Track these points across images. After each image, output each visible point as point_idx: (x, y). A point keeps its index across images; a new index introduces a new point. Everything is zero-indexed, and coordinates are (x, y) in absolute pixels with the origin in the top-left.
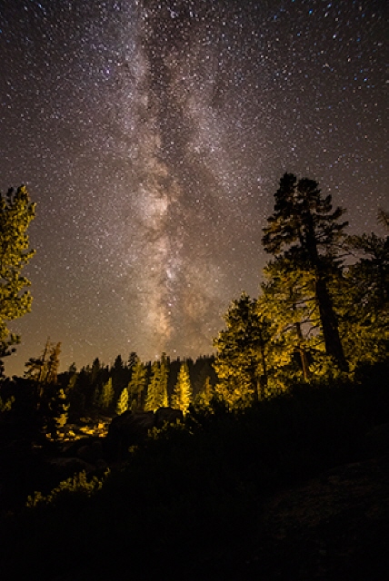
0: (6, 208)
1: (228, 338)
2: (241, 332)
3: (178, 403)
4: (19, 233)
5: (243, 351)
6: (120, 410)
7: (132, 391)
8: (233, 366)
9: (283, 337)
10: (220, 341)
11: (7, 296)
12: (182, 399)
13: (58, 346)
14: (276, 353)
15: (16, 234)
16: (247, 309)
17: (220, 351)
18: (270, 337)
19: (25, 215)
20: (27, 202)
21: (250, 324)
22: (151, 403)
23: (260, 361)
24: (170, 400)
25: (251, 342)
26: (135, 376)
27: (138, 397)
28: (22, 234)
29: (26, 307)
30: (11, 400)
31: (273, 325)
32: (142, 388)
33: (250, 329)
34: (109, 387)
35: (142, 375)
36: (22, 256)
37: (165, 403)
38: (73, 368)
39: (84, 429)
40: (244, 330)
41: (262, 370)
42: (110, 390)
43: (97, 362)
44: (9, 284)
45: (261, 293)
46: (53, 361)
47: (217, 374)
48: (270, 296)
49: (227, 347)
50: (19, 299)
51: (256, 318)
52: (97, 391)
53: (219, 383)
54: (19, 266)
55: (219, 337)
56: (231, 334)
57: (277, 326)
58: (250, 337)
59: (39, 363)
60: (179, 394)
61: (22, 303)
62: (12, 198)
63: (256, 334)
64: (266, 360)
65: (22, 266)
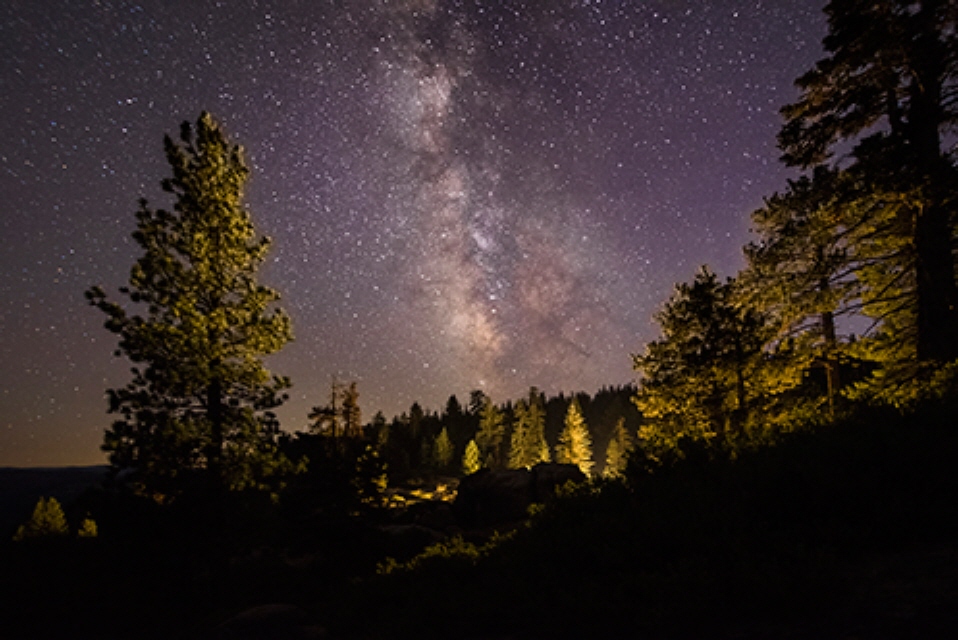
0: (191, 166)
1: (666, 354)
2: (695, 341)
3: (568, 456)
4: (230, 210)
5: (698, 372)
6: (467, 469)
7: (484, 444)
8: (676, 399)
9: (791, 342)
10: (648, 360)
11: (248, 319)
12: (576, 450)
13: (353, 387)
14: (771, 372)
15: (227, 213)
16: (712, 298)
17: (648, 377)
18: (760, 343)
19: (230, 174)
20: (225, 147)
21: (716, 325)
22: (519, 459)
23: (732, 387)
24: (553, 453)
25: (716, 357)
26: (485, 423)
27: (495, 452)
28: (236, 211)
29: (285, 333)
30: (303, 461)
31: (769, 324)
32: (499, 439)
33: (715, 335)
34: (443, 439)
35: (496, 421)
36: (249, 251)
37: (545, 456)
38: (379, 417)
39: (417, 493)
40: (701, 337)
41: (737, 401)
42: (446, 445)
43: (416, 408)
44: (244, 302)
45: (744, 264)
46: (350, 409)
47: (641, 413)
48: (767, 270)
49: (663, 368)
50: (270, 323)
51: (731, 314)
52: (424, 446)
53: (647, 425)
54: (250, 269)
55: (647, 353)
56: (673, 346)
57: (779, 324)
58: (715, 349)
59: (329, 413)
60: (569, 444)
61: (276, 328)
62: (194, 142)
63: (728, 342)
64: (747, 384)
65: (256, 268)
